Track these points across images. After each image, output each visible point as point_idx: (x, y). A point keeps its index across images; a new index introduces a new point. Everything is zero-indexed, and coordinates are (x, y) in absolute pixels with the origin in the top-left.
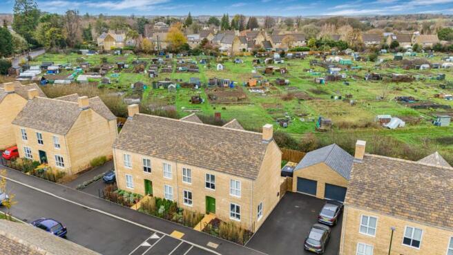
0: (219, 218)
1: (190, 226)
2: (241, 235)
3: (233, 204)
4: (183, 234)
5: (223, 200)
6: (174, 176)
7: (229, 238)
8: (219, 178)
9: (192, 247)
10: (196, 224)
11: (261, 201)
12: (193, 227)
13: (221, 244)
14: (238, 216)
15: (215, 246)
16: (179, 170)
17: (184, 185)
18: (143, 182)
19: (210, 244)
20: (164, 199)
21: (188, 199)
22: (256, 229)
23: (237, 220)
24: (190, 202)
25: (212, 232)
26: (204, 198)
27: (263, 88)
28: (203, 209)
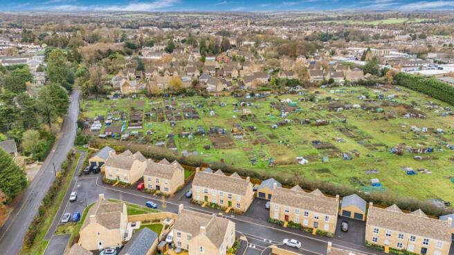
0: (233, 208)
2: (241, 213)
3: (238, 203)
5: (234, 202)
6: (216, 195)
7: (237, 214)
8: (233, 195)
10: (226, 210)
16: (218, 193)
17: (220, 198)
18: (204, 197)
20: (213, 203)
21: (221, 202)
22: (245, 211)
23: (239, 208)
25: (232, 212)
26: (228, 202)
27: (242, 134)
28: (227, 205)
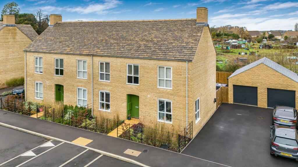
0: (143, 123)
1: (102, 131)
2: (174, 139)
3: (162, 99)
4: (90, 141)
5: (149, 96)
6: (89, 74)
7: (157, 143)
8: (143, 68)
9: (102, 155)
10: (112, 129)
11: (199, 98)
12: (107, 132)
13: (145, 151)
14: (169, 117)
15: (137, 153)
16: (95, 66)
17: (101, 84)
18: (54, 89)
19: (129, 152)
20: (76, 107)
21: (104, 102)
22: (195, 134)
23: (168, 122)
24: (108, 106)
25: (133, 138)
26: (125, 98)
28: (123, 114)
